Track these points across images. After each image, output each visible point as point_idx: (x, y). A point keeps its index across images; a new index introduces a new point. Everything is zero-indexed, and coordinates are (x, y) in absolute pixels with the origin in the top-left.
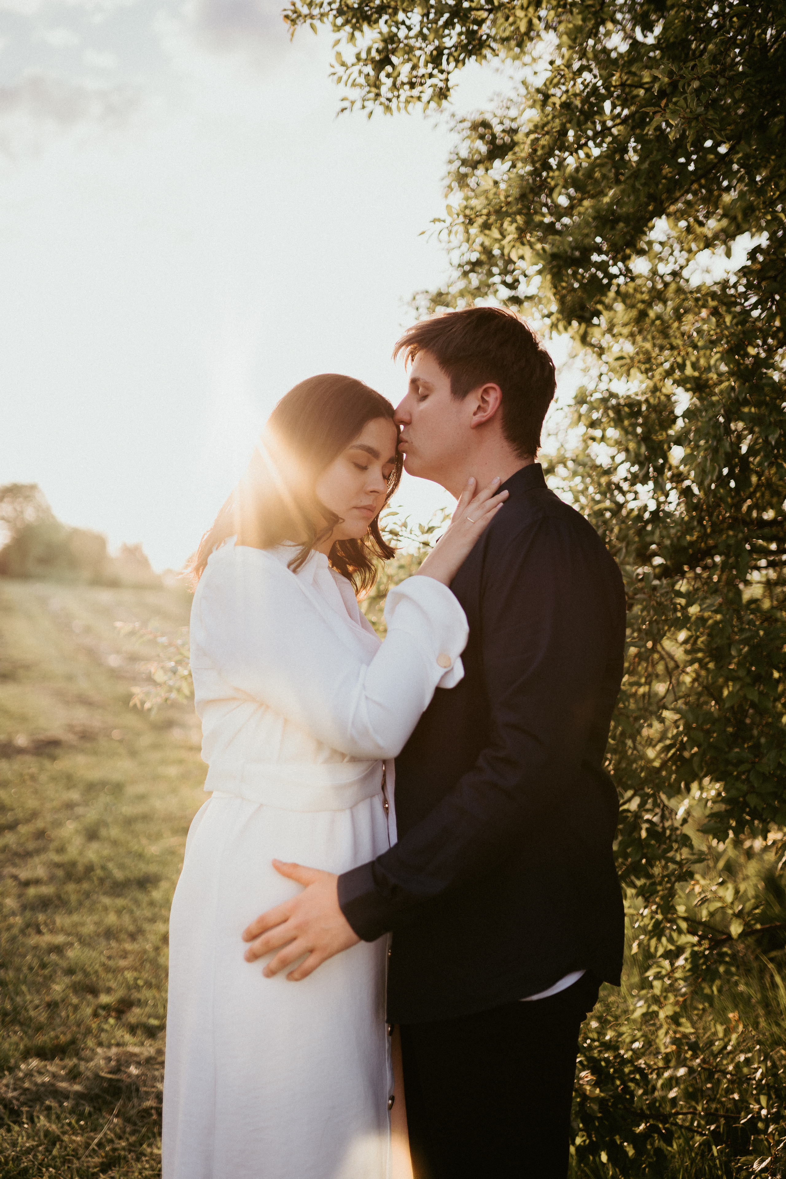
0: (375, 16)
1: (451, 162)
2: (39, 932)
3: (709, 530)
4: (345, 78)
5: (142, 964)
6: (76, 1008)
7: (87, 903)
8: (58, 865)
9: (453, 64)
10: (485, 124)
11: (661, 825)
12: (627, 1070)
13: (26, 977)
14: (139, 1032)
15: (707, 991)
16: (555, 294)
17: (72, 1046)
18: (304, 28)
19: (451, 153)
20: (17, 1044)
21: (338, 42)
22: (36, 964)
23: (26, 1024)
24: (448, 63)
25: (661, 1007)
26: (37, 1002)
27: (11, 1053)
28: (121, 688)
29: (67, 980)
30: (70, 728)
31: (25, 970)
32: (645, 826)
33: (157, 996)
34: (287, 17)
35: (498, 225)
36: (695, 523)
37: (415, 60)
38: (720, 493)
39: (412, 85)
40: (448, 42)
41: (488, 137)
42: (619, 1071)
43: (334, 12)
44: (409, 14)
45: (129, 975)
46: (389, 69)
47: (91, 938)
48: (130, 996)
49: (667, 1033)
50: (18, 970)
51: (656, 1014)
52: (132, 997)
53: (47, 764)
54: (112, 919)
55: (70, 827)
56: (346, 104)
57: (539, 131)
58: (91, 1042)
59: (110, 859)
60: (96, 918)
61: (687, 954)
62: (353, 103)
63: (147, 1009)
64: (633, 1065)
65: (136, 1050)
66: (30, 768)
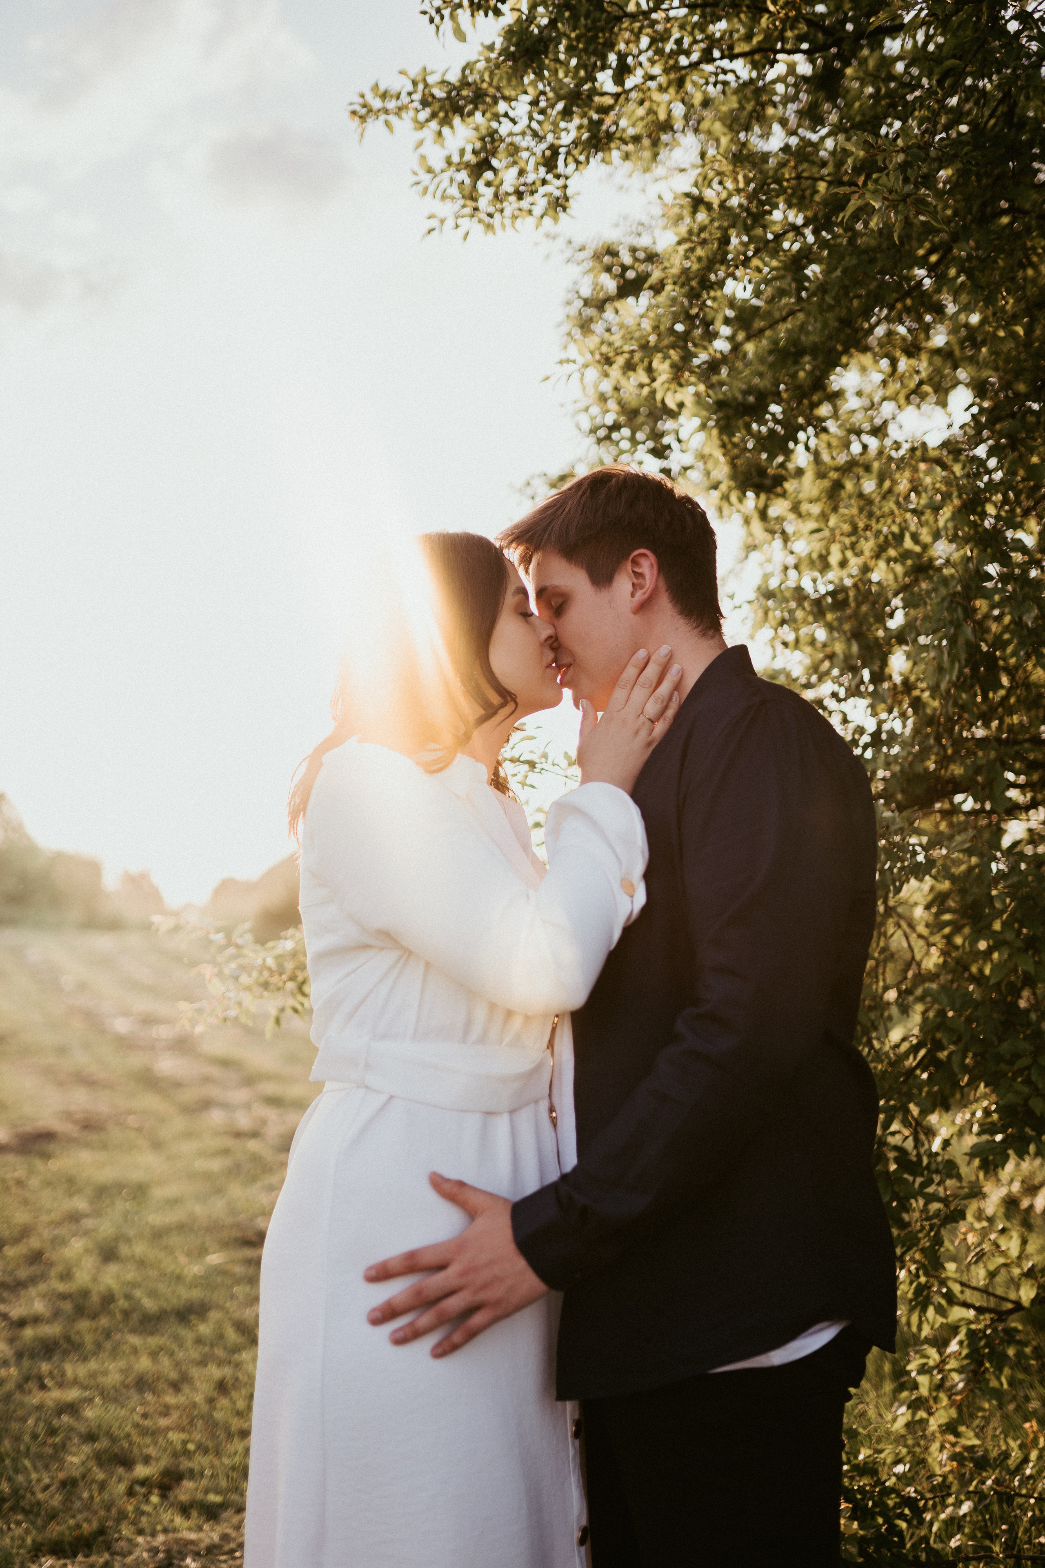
0: (470, 107)
1: (569, 303)
2: (43, 1387)
3: (950, 751)
4: (431, 189)
5: (191, 1423)
6: (102, 1486)
7: (108, 1345)
8: (64, 1297)
9: (572, 166)
10: (612, 253)
11: (915, 1153)
12: (891, 1503)
13: (28, 1449)
14: (194, 1514)
15: (994, 1383)
16: (724, 455)
17: (101, 1539)
18: (375, 126)
19: (569, 291)
20: (23, 1540)
21: (420, 143)
22: (41, 1429)
23: (32, 1511)
24: (566, 165)
25: (930, 1414)
26: (47, 1481)
27: (14, 1551)
28: (136, 1061)
29: (86, 1449)
30: (68, 1116)
31: (27, 1438)
32: (892, 1155)
33: (217, 1462)
34: (354, 113)
35: (646, 363)
36: (932, 741)
37: (522, 164)
38: (961, 698)
39: (520, 195)
40: (566, 139)
41: (617, 270)
42: (880, 1503)
43: (417, 104)
44: (513, 104)
45: (175, 1437)
46: (489, 175)
47: (116, 1391)
48: (178, 1466)
49: (942, 1448)
50: (17, 1439)
51: (923, 1422)
52: (182, 1467)
53: (38, 1164)
54: (144, 1363)
55: (76, 1246)
56: (434, 223)
57: (695, 238)
58: (126, 1531)
59: (134, 1285)
60: (122, 1364)
61: (962, 1336)
62: (442, 221)
63: (204, 1482)
64: (898, 1494)
65: (193, 1536)
66: (15, 1170)
